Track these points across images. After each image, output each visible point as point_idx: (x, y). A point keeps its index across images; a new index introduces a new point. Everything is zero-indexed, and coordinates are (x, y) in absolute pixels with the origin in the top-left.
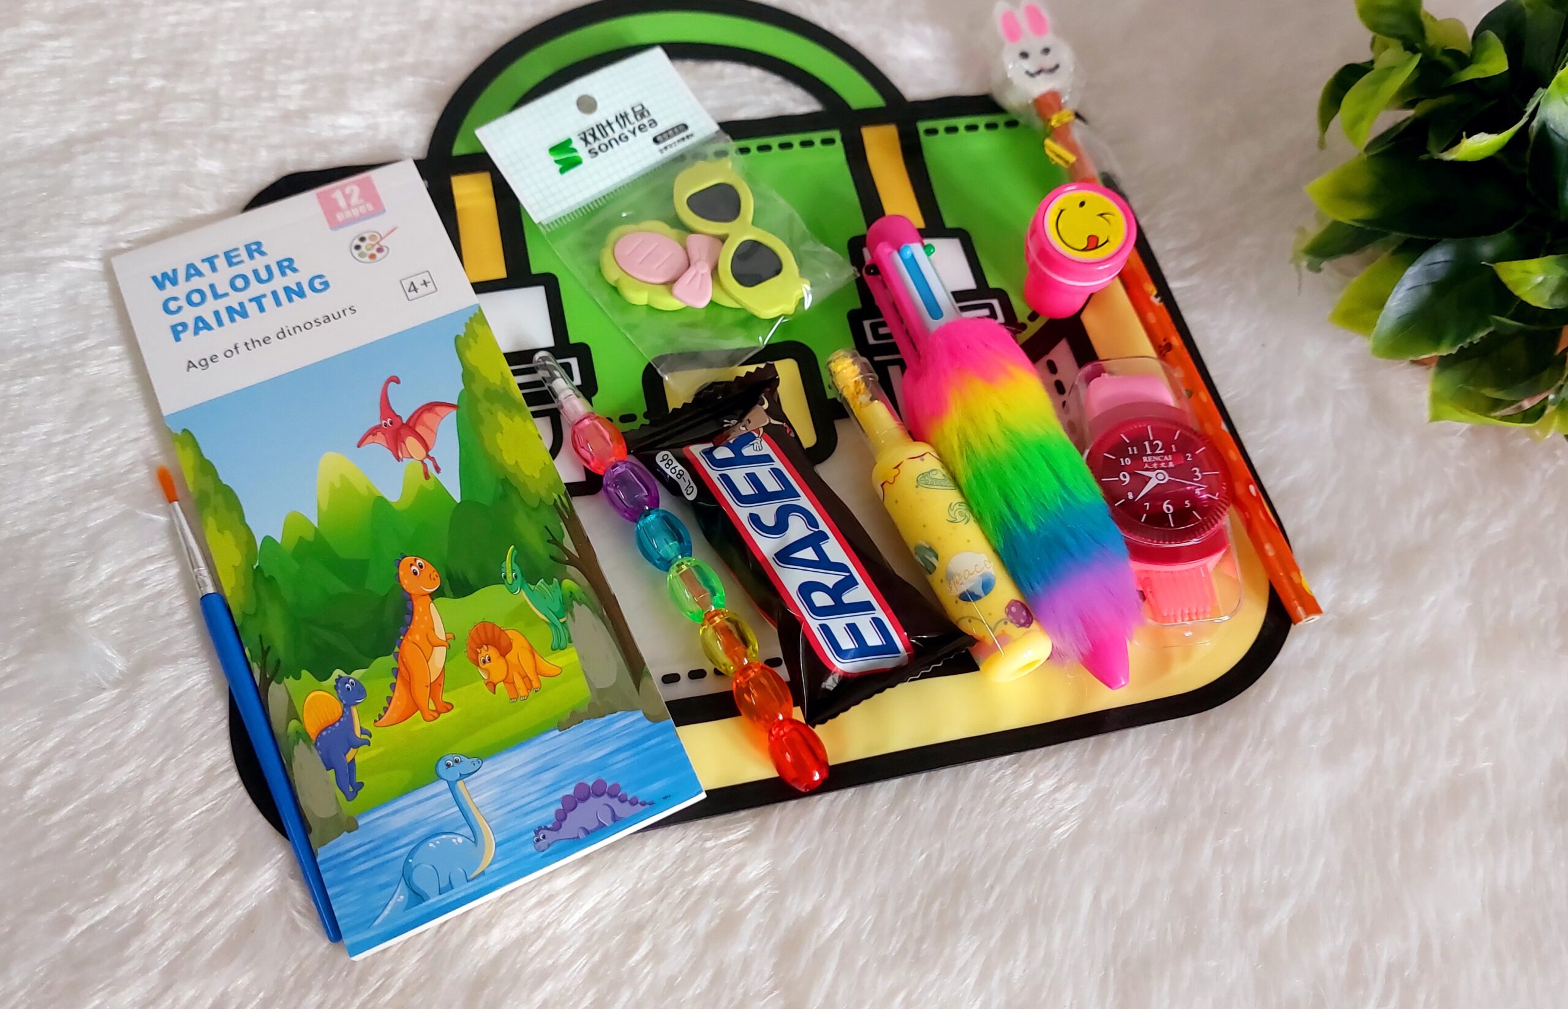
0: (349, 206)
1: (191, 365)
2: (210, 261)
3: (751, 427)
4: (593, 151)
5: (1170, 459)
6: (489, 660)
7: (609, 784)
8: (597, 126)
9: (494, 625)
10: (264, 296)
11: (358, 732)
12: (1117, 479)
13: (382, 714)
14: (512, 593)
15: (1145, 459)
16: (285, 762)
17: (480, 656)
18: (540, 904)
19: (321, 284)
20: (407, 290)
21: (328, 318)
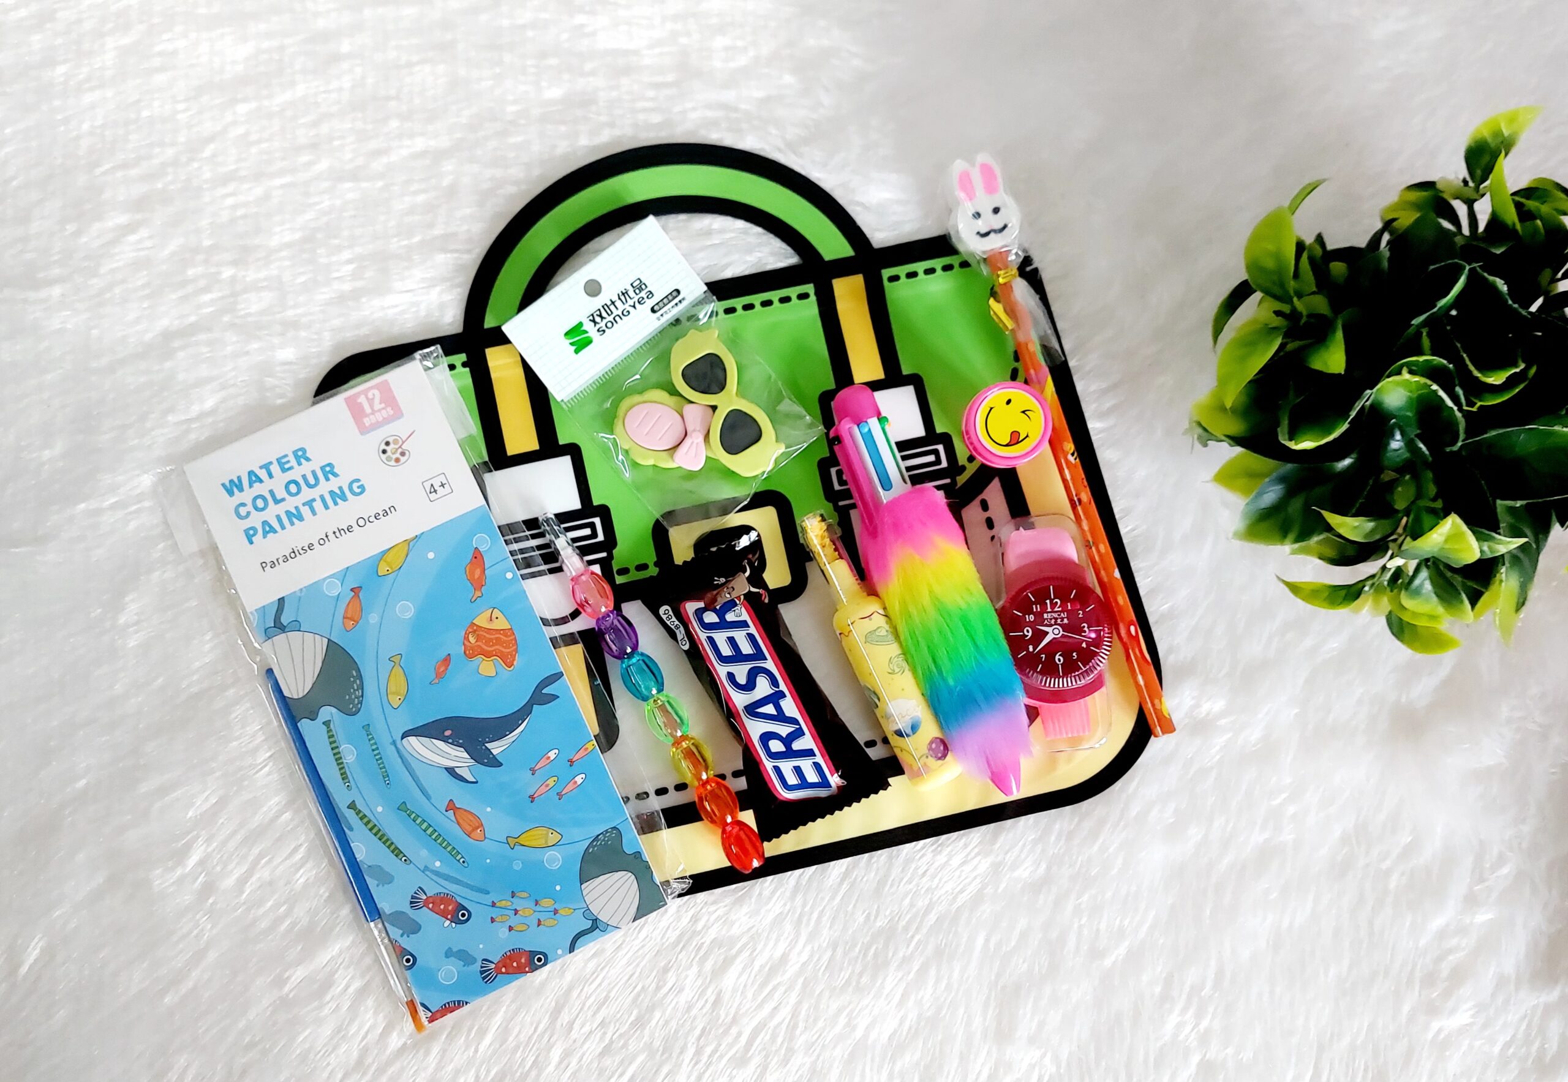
3: (734, 595)
4: (602, 330)
5: (1066, 616)
8: (603, 306)
12: (1021, 634)
15: (1045, 616)
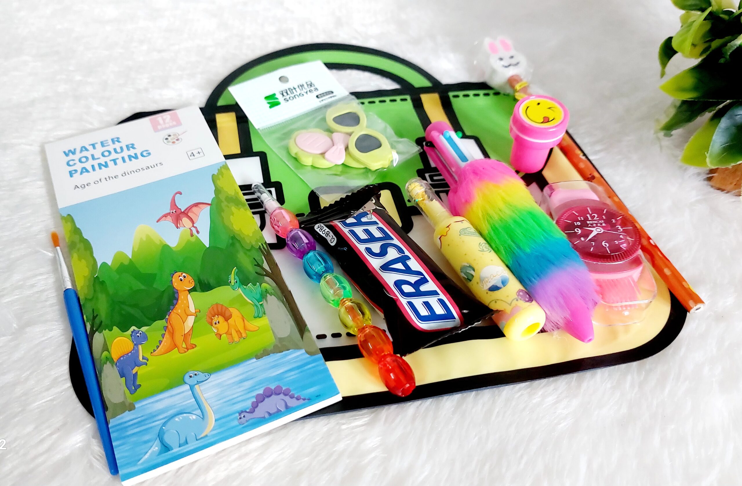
0: (165, 123)
1: (76, 187)
2: (93, 145)
3: (366, 210)
4: (286, 99)
5: (603, 222)
6: (219, 322)
7: (284, 388)
8: (289, 89)
9: (222, 305)
10: (118, 159)
11: (141, 358)
12: (574, 231)
13: (156, 349)
14: (234, 290)
15: (588, 222)
16: (98, 373)
17: (213, 321)
18: (240, 458)
19: (147, 154)
20: (189, 156)
21: (149, 168)
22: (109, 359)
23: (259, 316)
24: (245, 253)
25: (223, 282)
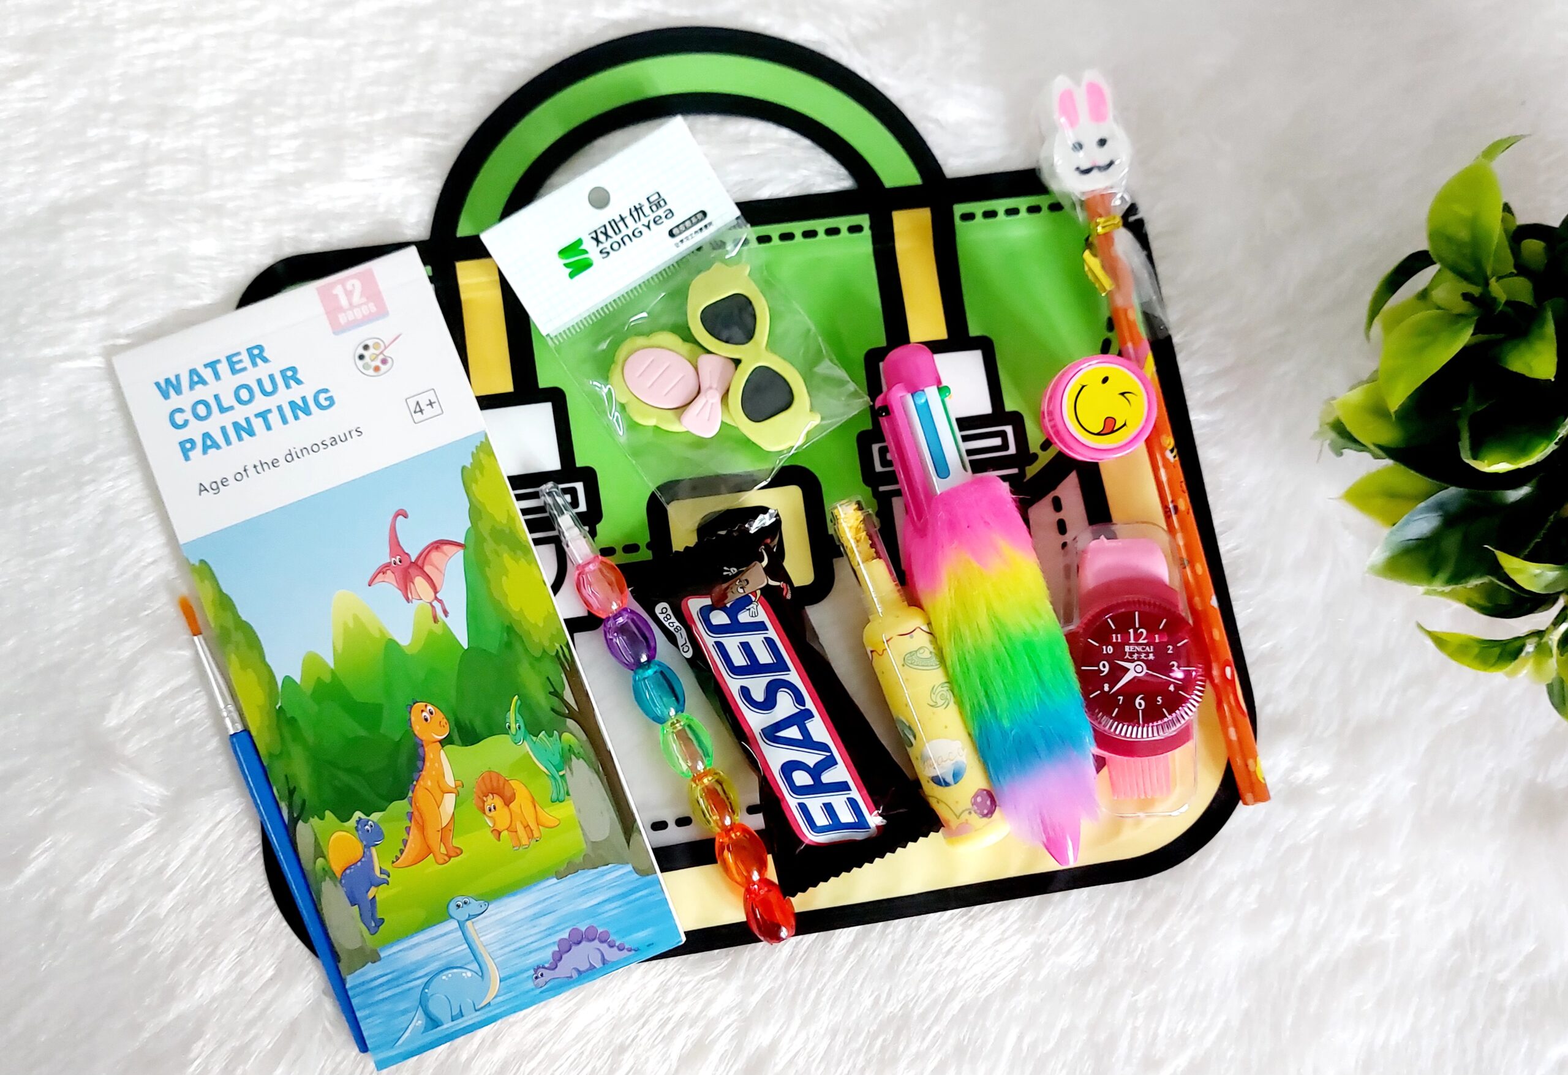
0: (352, 306)
1: (202, 488)
2: (212, 365)
3: (749, 589)
4: (604, 251)
5: (1152, 650)
6: (495, 808)
7: (600, 930)
8: (610, 223)
9: (499, 775)
10: (269, 411)
11: (377, 872)
12: (1096, 668)
13: (399, 855)
14: (516, 744)
15: (1127, 648)
16: (315, 896)
17: (486, 804)
19: (326, 399)
20: (412, 411)
21: (335, 440)
22: (328, 872)
23: (560, 798)
24: (532, 666)
25: (498, 728)
